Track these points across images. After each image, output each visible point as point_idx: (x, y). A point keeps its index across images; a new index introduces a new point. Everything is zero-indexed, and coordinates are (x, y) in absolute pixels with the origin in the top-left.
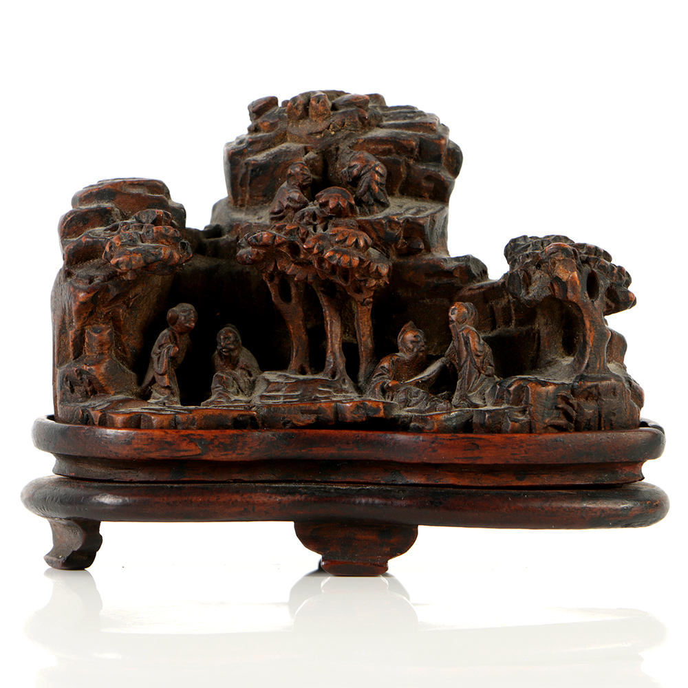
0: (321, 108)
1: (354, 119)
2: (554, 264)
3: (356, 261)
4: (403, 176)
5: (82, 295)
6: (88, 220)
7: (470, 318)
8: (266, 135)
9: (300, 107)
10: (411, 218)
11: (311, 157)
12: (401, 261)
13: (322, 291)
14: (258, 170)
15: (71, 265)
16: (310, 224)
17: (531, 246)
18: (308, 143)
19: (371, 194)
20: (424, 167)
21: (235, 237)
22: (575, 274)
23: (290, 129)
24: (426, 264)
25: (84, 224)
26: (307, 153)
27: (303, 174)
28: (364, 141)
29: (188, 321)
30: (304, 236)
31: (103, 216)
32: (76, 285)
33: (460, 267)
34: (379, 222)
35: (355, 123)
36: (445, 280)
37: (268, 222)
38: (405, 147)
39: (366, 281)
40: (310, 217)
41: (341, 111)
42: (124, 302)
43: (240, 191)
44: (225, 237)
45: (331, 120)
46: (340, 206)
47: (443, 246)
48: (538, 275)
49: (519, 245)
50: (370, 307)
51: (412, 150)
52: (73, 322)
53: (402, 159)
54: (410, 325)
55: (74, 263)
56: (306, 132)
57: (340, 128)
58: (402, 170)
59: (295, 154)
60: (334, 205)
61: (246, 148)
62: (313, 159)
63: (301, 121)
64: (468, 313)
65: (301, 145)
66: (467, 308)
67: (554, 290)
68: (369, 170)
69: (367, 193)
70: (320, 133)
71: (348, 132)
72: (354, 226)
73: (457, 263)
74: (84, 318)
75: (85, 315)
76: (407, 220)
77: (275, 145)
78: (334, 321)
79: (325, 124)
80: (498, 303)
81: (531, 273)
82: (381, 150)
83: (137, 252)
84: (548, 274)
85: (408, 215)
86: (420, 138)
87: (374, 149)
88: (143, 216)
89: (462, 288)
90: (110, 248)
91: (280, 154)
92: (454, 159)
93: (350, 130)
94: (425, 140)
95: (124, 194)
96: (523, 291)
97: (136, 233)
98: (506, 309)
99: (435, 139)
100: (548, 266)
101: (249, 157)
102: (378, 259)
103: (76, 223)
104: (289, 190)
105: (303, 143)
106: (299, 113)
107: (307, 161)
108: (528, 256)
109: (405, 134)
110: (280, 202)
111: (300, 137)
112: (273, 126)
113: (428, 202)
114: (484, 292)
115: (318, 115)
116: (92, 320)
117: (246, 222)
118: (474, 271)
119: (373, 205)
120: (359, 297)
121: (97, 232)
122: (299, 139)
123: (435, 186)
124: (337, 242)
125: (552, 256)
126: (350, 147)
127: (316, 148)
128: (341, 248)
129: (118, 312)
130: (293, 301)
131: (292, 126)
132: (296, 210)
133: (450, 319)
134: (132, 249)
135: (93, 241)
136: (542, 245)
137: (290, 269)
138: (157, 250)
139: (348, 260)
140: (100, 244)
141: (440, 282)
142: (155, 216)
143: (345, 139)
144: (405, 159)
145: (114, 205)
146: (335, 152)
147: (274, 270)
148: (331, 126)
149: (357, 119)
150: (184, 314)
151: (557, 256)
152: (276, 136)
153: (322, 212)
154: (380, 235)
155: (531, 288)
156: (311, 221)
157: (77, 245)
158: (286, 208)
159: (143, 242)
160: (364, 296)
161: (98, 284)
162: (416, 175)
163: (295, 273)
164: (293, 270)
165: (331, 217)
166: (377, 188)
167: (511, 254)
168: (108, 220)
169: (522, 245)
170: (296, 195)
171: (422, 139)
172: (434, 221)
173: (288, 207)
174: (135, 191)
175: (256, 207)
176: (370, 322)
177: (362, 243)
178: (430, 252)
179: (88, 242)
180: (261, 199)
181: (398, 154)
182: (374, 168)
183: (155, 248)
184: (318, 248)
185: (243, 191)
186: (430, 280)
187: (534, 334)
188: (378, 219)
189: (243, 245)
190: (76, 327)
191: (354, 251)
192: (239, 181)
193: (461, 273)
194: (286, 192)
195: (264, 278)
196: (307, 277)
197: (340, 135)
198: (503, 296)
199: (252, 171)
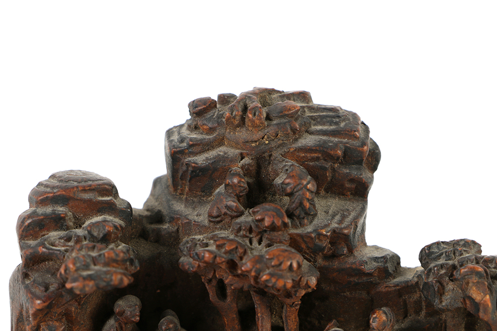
0: (257, 122)
1: (287, 131)
2: (468, 283)
3: (289, 283)
4: (329, 178)
5: (38, 302)
6: (43, 226)
7: (389, 325)
8: (205, 139)
9: (238, 118)
10: (337, 228)
11: (247, 163)
12: (327, 264)
13: (254, 291)
14: (198, 171)
15: (28, 267)
16: (247, 237)
17: (444, 255)
18: (244, 150)
19: (302, 208)
20: (348, 171)
21: (176, 228)
22: (488, 297)
23: (227, 135)
24: (349, 268)
25: (41, 229)
26: (242, 158)
27: (240, 186)
28: (296, 150)
29: (133, 316)
30: (242, 254)
31: (58, 222)
32: (33, 290)
33: (379, 268)
34: (308, 236)
35: (288, 134)
36: (365, 279)
37: (206, 222)
38: (332, 156)
39: (296, 291)
40: (246, 232)
41: (275, 122)
42: (76, 301)
43: (180, 182)
44: (166, 226)
45: (266, 131)
46: (274, 224)
47: (362, 242)
48: (450, 286)
49: (433, 253)
50: (298, 307)
51: (338, 158)
52: (29, 317)
53: (328, 165)
54: (334, 324)
55: (31, 265)
56: (243, 140)
57: (273, 138)
58: (328, 174)
59: (233, 160)
60: (270, 223)
61: (187, 149)
62: (249, 164)
63: (238, 129)
64: (388, 321)
65: (238, 151)
66: (385, 313)
67: (466, 304)
68: (301, 189)
69: (300, 209)
70: (256, 142)
71: (281, 142)
72: (286, 241)
73: (375, 264)
74: (40, 318)
75: (40, 316)
76: (334, 231)
77: (213, 148)
78: (265, 316)
79: (260, 134)
80: (411, 297)
81: (445, 284)
82: (309, 158)
83: (90, 278)
84: (462, 290)
85: (334, 225)
86: (345, 146)
87: (304, 157)
88: (95, 230)
89: (379, 283)
90: (65, 271)
91: (218, 159)
92: (373, 158)
93: (283, 141)
94: (349, 148)
95: (78, 199)
96: (437, 301)
97: (89, 256)
98: (418, 303)
99: (359, 146)
100: (462, 285)
101: (189, 157)
102: (307, 273)
103: (33, 228)
104: (226, 198)
105: (239, 149)
106: (237, 122)
107: (242, 167)
108: (442, 266)
109: (332, 142)
110: (218, 208)
111: (237, 143)
112: (211, 130)
113: (350, 200)
114: (399, 289)
115: (255, 126)
116: (47, 317)
117: (186, 217)
118: (390, 267)
119: (303, 218)
120: (289, 301)
121: (52, 239)
122: (236, 145)
123: (356, 186)
124: (273, 266)
125: (466, 277)
126: (282, 155)
127: (251, 155)
128: (276, 272)
129: (71, 311)
130: (229, 299)
131: (230, 133)
132: (233, 217)
133: (371, 326)
134: (85, 273)
135: (49, 253)
136: (454, 254)
137: (228, 279)
138: (108, 276)
139: (283, 284)
140: (55, 255)
141: (360, 281)
142: (106, 231)
143: (278, 147)
144: (331, 165)
145: (67, 210)
146: (268, 158)
147: (212, 277)
148: (266, 137)
149: (289, 131)
150: (130, 309)
151: (471, 278)
152: (215, 139)
153: (257, 226)
154: (310, 245)
155: (444, 298)
156: (248, 234)
157: (34, 252)
158: (224, 215)
159: (95, 265)
160: (293, 301)
161: (53, 292)
162: (340, 178)
163: (232, 283)
164: (230, 281)
165: (265, 231)
166: (308, 204)
167: (425, 259)
168: (62, 225)
169: (436, 253)
170: (233, 203)
171: (347, 146)
172: (357, 226)
173: (225, 214)
174: (86, 196)
175: (195, 200)
176: (298, 318)
177: (295, 265)
178: (352, 253)
179: (44, 253)
180: (199, 193)
181: (325, 160)
182: (306, 186)
183: (106, 273)
184: (255, 271)
185: (183, 183)
186: (351, 279)
187: (442, 324)
188: (308, 233)
189: (185, 253)
190: (33, 324)
191: (289, 274)
192: (180, 174)
193: (379, 272)
194: (224, 200)
195: (203, 280)
196: (243, 287)
197: (273, 144)
198: (416, 292)
199: (192, 171)
